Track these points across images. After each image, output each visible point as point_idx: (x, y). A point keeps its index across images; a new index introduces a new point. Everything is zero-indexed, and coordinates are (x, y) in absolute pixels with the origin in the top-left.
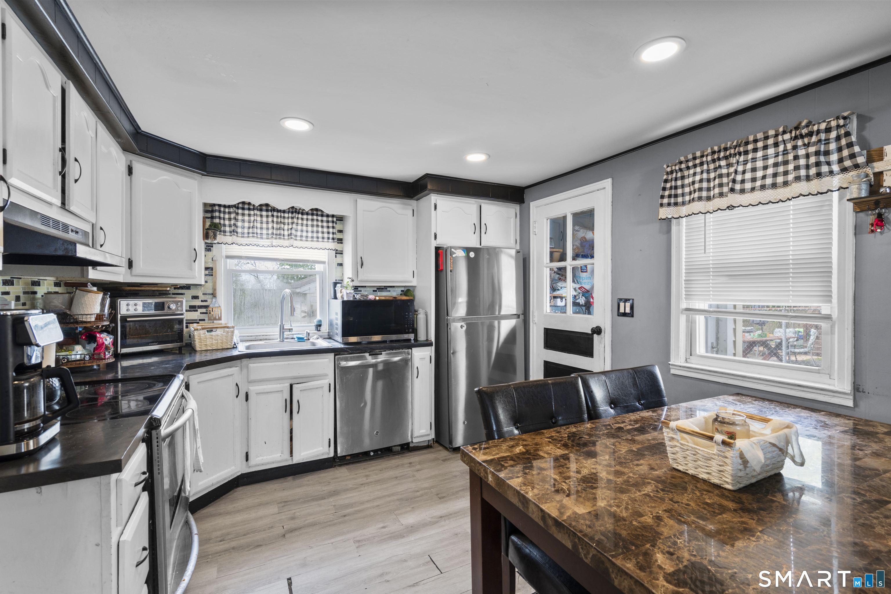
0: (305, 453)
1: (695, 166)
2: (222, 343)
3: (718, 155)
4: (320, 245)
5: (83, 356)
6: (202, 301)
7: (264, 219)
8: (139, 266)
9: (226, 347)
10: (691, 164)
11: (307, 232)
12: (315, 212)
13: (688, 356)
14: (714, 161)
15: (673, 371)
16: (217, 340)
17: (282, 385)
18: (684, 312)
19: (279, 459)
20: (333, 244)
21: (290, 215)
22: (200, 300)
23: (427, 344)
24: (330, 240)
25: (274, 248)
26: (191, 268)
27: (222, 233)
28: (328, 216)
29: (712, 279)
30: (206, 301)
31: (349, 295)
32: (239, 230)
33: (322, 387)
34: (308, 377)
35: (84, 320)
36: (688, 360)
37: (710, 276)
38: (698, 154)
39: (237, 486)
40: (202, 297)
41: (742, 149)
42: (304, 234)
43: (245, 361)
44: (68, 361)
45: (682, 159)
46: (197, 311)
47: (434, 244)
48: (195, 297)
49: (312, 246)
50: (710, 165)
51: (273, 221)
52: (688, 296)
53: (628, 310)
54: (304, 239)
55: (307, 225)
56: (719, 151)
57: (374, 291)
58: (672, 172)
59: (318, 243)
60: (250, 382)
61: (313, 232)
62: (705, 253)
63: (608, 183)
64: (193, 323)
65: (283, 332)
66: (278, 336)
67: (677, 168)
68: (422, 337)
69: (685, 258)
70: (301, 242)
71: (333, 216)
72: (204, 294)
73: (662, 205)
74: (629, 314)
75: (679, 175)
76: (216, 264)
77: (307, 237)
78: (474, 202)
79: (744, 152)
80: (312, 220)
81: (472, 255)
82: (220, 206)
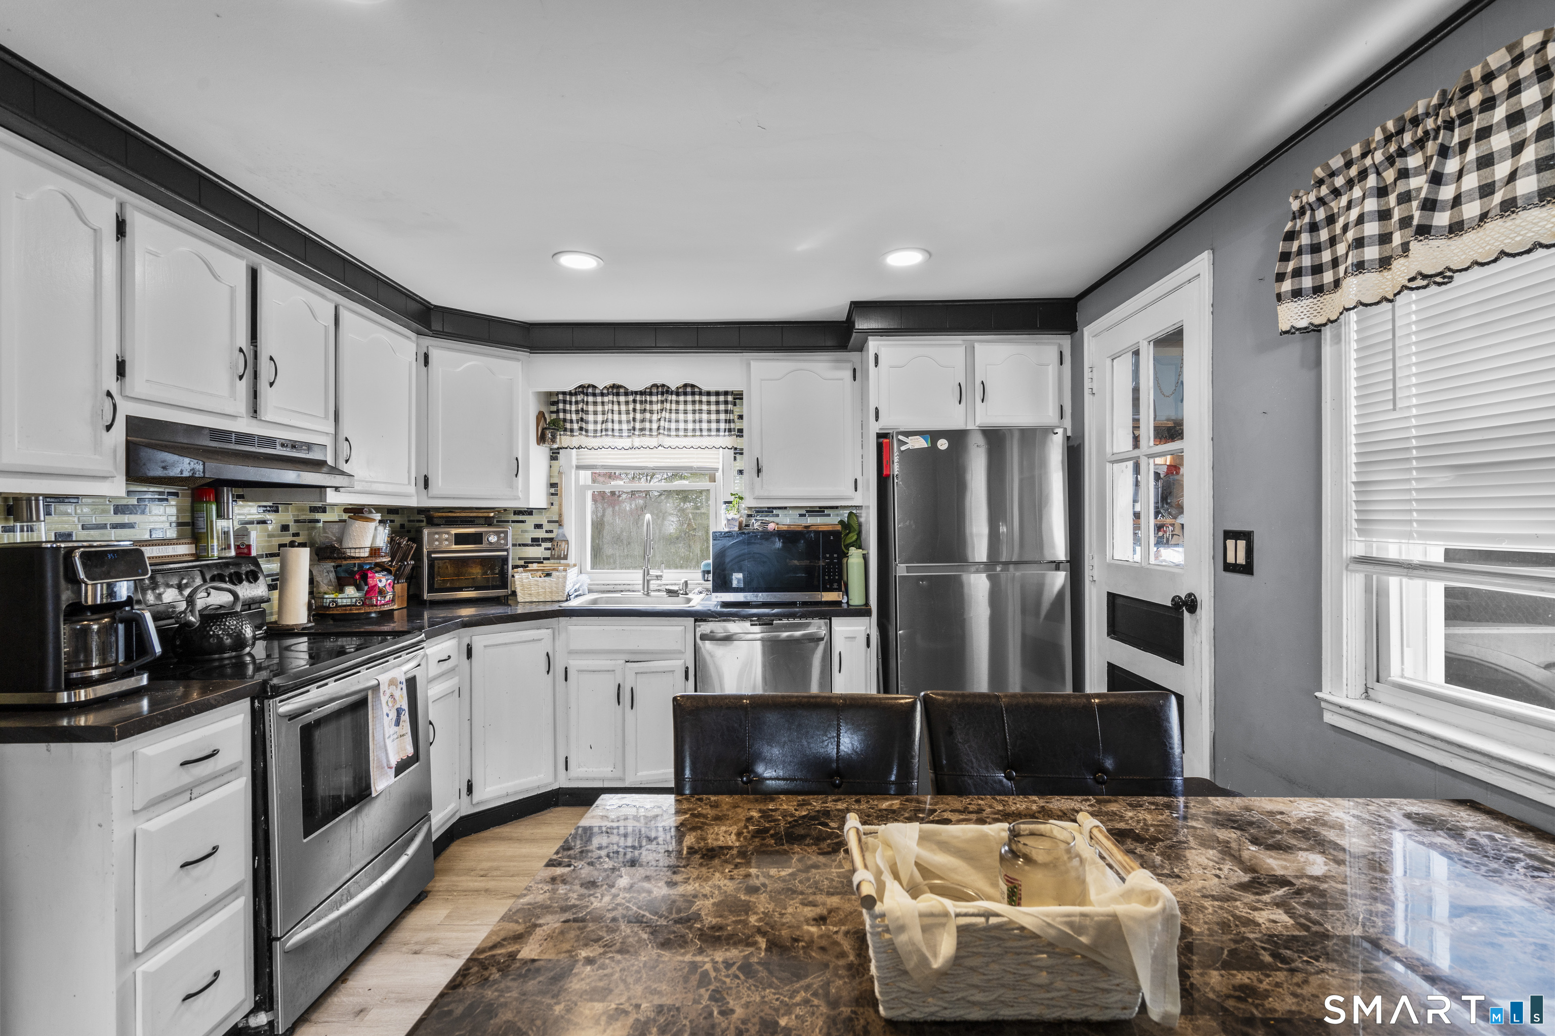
0: (645, 773)
1: (1350, 183)
2: (551, 592)
3: (1397, 141)
4: (706, 441)
5: (354, 600)
6: (547, 532)
7: (623, 408)
8: (438, 485)
9: (557, 599)
10: (1339, 181)
11: (686, 421)
12: (689, 390)
13: (1372, 683)
14: (1390, 160)
15: (1328, 718)
16: (544, 588)
17: (613, 662)
18: (1353, 566)
19: (610, 775)
20: (728, 438)
21: (660, 397)
22: (544, 530)
23: (863, 612)
24: (722, 433)
25: (637, 451)
26: (511, 486)
27: (569, 433)
28: (709, 394)
29: (1416, 479)
30: (551, 531)
31: (732, 522)
32: (591, 427)
33: (673, 671)
34: (656, 653)
35: (353, 555)
36: (1370, 691)
37: (1409, 470)
38: (1356, 151)
39: (556, 805)
40: (547, 526)
41: (1453, 112)
42: (682, 426)
43: (563, 620)
44: (337, 606)
45: (1319, 172)
46: (540, 545)
47: (875, 428)
48: (538, 526)
49: (693, 444)
50: (1384, 174)
51: (634, 410)
52: (1365, 524)
53: (1241, 560)
54: (681, 433)
55: (685, 412)
56: (1400, 132)
57: (801, 515)
58: (1302, 212)
59: (702, 438)
60: (571, 652)
61: (694, 421)
62: (1394, 409)
63: (1202, 263)
64: (532, 563)
65: (648, 581)
66: (641, 587)
67: (1312, 198)
68: (856, 599)
69: (1356, 426)
70: (677, 439)
71: (726, 393)
72: (549, 522)
73: (1279, 297)
74: (1242, 565)
75: (1321, 214)
76: (561, 478)
77: (686, 430)
78: (960, 342)
79: (1460, 116)
80: (694, 402)
81: (943, 444)
82: (564, 393)
